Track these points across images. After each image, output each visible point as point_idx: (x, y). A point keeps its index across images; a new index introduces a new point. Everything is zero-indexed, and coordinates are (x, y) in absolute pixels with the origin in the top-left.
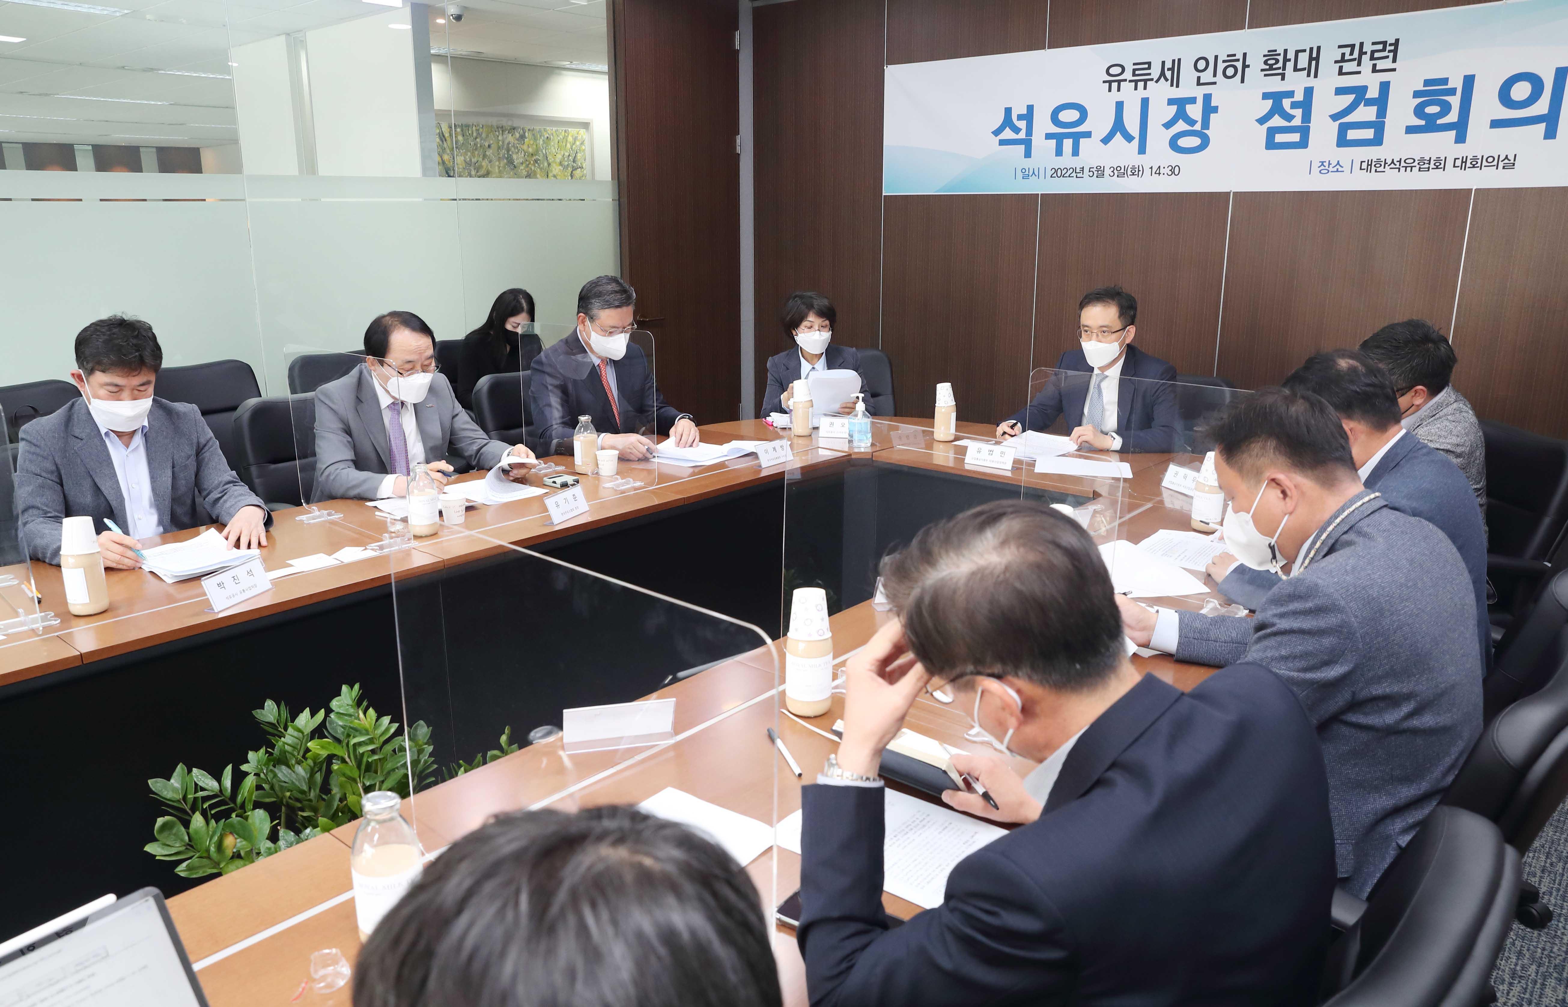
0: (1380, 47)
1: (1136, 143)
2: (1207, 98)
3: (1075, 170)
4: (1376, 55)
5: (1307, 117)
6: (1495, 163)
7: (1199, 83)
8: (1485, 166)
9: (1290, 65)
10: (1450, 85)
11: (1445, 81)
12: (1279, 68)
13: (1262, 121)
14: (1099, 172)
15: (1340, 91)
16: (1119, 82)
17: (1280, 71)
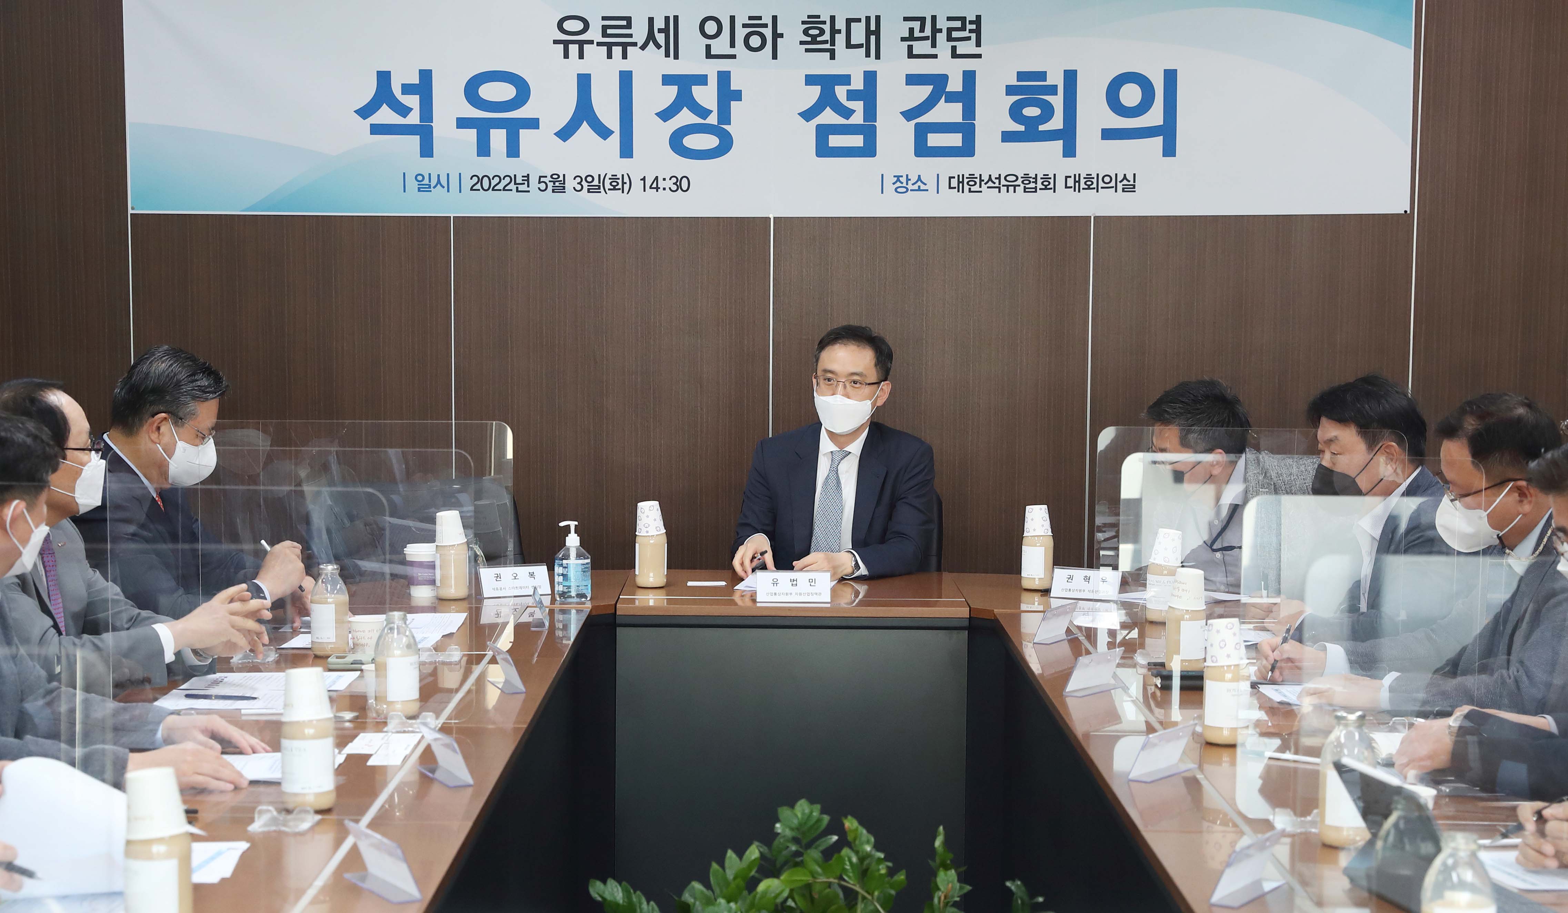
0: (958, 24)
1: (615, 139)
2: (724, 78)
3: (513, 179)
4: (955, 34)
5: (870, 112)
6: (1113, 184)
7: (709, 55)
8: (1102, 188)
9: (841, 39)
10: (1050, 81)
11: (1042, 76)
12: (826, 42)
13: (808, 115)
14: (557, 184)
15: (913, 80)
16: (581, 44)
17: (828, 46)
